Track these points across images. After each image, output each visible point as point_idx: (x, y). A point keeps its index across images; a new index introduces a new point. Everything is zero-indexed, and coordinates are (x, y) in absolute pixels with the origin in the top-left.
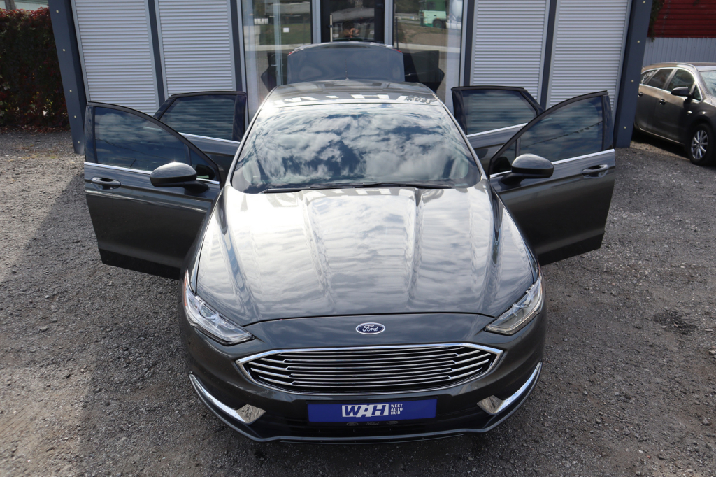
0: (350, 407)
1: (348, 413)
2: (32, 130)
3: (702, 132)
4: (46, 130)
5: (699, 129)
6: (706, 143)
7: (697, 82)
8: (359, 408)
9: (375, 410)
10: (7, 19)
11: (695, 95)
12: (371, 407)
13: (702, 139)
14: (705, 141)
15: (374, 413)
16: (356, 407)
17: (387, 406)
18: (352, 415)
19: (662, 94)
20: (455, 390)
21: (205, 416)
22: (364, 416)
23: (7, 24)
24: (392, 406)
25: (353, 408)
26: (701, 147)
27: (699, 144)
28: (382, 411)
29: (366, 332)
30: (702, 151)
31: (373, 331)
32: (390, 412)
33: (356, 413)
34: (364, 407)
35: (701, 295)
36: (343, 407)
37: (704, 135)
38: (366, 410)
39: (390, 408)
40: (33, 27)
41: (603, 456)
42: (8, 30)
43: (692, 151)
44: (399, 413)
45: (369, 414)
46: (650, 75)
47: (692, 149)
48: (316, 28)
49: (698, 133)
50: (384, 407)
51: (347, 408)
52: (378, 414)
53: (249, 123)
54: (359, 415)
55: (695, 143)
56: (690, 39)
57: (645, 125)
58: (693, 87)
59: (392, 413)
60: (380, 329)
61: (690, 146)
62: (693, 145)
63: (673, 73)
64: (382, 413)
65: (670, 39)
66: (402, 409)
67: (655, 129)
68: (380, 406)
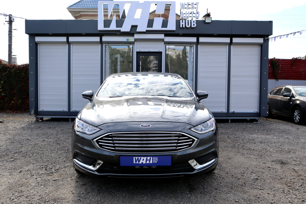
0: (137, 158)
1: (136, 162)
2: (11, 112)
3: (297, 110)
4: (17, 112)
5: (296, 109)
6: (299, 115)
7: (293, 92)
8: (141, 158)
9: (147, 160)
10: (9, 68)
11: (293, 96)
12: (145, 158)
13: (298, 113)
14: (299, 114)
15: (146, 162)
16: (139, 158)
17: (152, 158)
18: (137, 162)
19: (279, 97)
20: (179, 153)
21: (77, 182)
22: (142, 163)
23: (8, 69)
24: (154, 158)
25: (138, 158)
26: (298, 117)
27: (297, 116)
28: (150, 160)
29: (144, 126)
30: (298, 118)
31: (146, 126)
32: (153, 161)
33: (139, 162)
34: (142, 158)
35: (293, 156)
36: (134, 158)
37: (298, 111)
38: (143, 160)
39: (153, 159)
40: (19, 71)
41: (244, 193)
42: (8, 72)
43: (295, 119)
44: (156, 162)
45: (144, 162)
46: (275, 91)
47: (294, 118)
48: (134, 66)
49: (296, 111)
50: (150, 158)
51: (135, 158)
52: (148, 162)
53: (105, 80)
54: (140, 163)
55: (295, 115)
56: (291, 80)
57: (275, 111)
58: (291, 93)
59: (154, 162)
60: (149, 126)
61: (293, 117)
62: (294, 116)
63: (283, 89)
64: (150, 162)
65: (283, 80)
66: (157, 160)
67: (279, 112)
68: (149, 158)
